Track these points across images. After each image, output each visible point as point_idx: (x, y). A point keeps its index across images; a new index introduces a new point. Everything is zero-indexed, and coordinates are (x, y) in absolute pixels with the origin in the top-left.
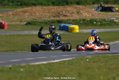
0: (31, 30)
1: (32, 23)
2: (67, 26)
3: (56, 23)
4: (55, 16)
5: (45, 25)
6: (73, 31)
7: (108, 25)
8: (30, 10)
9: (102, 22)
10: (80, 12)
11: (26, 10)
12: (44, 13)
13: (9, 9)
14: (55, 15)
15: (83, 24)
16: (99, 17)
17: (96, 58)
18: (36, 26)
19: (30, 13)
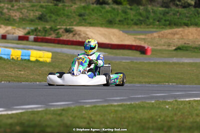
1: (184, 48)
8: (181, 32)
11: (176, 31)
13: (154, 30)
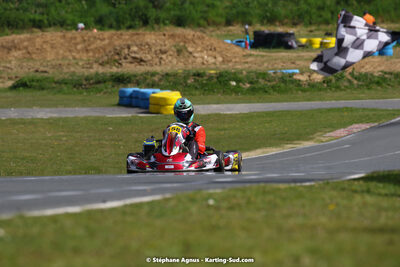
0: (30, 105)
2: (144, 94)
3: (110, 83)
4: (107, 63)
5: (75, 89)
6: (163, 111)
7: (275, 90)
9: (257, 82)
10: (186, 48)
12: (70, 51)
14: (106, 58)
15: (196, 88)
16: (247, 65)
17: (239, 194)
18: (45, 92)
19: (24, 51)
